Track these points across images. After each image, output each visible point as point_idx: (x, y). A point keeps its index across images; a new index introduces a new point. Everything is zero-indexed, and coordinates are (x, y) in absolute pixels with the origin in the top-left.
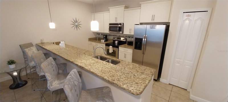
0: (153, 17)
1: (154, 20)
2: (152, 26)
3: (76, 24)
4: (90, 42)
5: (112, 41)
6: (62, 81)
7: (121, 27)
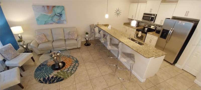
0: (187, 13)
1: (187, 15)
2: (181, 22)
3: (118, 12)
4: (124, 26)
5: (143, 28)
6: (112, 47)
7: (154, 17)
